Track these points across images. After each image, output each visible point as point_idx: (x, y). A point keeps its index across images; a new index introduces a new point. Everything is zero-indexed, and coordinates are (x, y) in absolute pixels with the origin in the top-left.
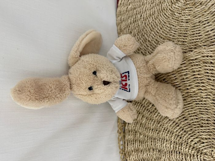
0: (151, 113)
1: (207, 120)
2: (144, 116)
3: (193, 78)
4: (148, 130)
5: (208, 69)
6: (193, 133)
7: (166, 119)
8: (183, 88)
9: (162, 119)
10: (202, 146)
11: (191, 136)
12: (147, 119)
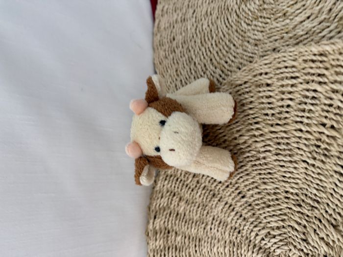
0: (192, 190)
1: (275, 194)
2: (182, 199)
3: (243, 118)
4: (189, 224)
5: (262, 97)
6: (257, 219)
7: (213, 199)
8: (229, 137)
9: (208, 200)
10: (272, 243)
11: (255, 226)
12: (187, 204)
